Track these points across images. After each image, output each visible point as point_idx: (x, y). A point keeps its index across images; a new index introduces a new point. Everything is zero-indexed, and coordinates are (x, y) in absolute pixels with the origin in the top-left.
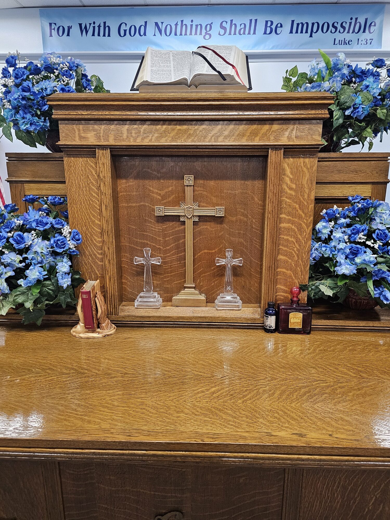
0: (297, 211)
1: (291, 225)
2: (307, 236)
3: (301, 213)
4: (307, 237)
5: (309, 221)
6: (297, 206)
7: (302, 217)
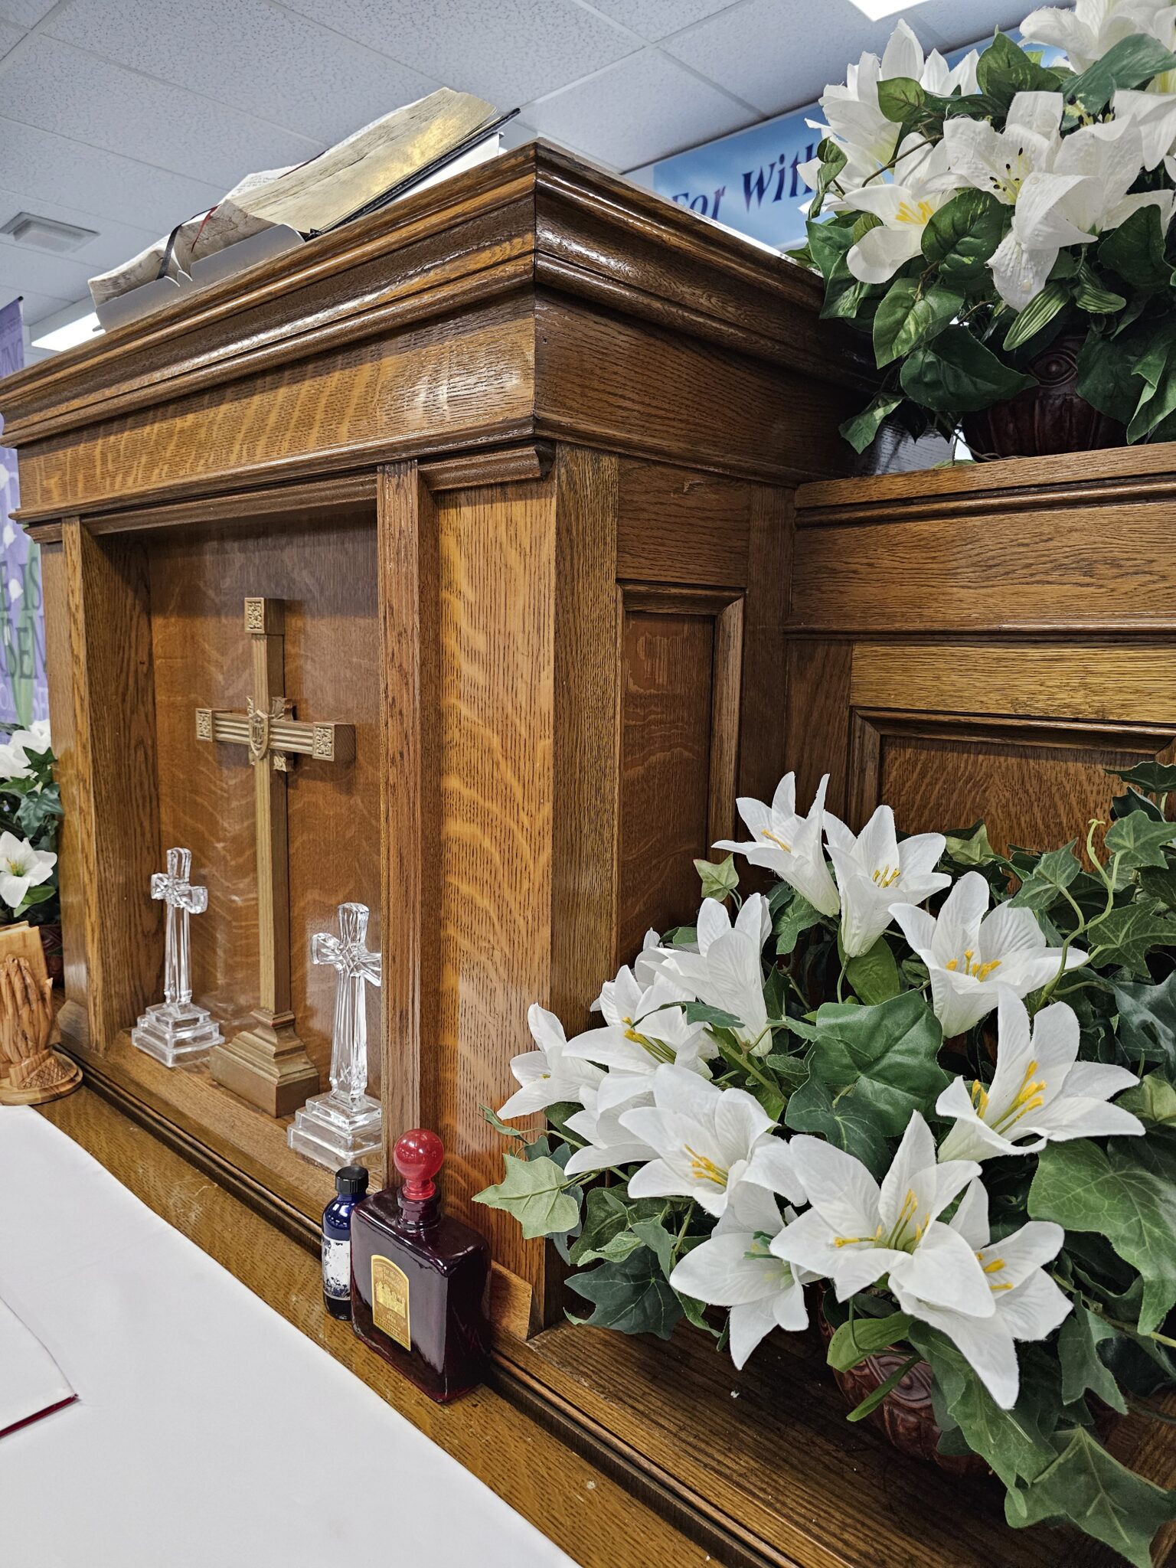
0: (498, 764)
1: (478, 832)
2: (533, 901)
3: (509, 776)
4: (535, 905)
5: (539, 824)
6: (496, 742)
7: (512, 800)
